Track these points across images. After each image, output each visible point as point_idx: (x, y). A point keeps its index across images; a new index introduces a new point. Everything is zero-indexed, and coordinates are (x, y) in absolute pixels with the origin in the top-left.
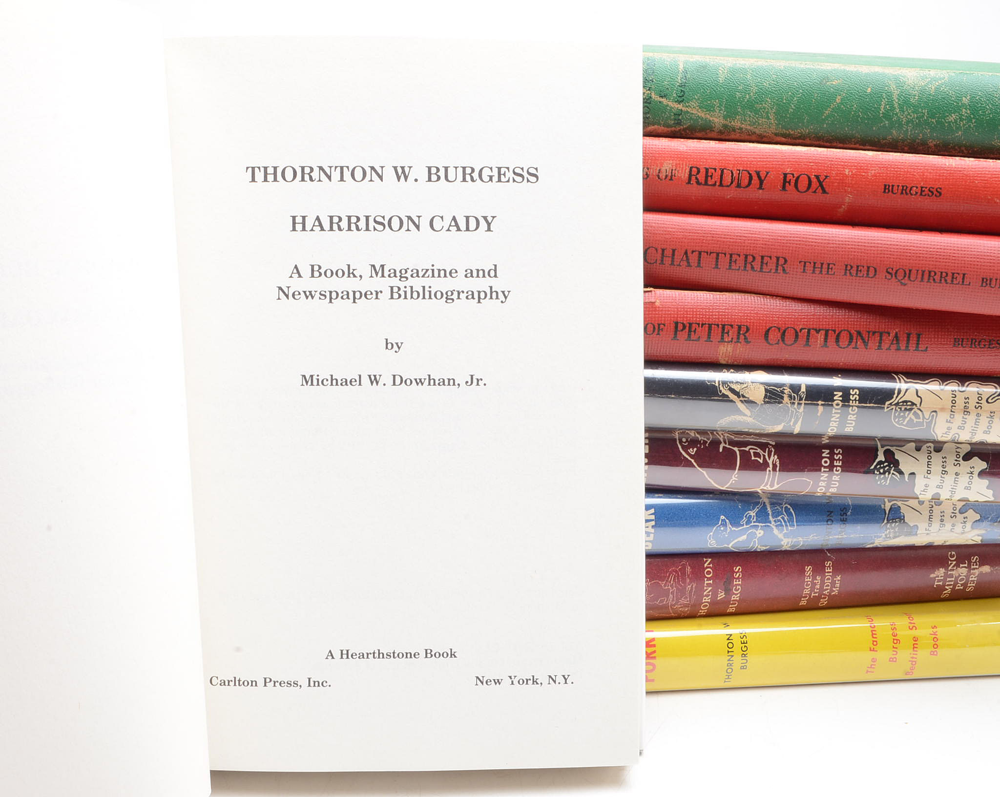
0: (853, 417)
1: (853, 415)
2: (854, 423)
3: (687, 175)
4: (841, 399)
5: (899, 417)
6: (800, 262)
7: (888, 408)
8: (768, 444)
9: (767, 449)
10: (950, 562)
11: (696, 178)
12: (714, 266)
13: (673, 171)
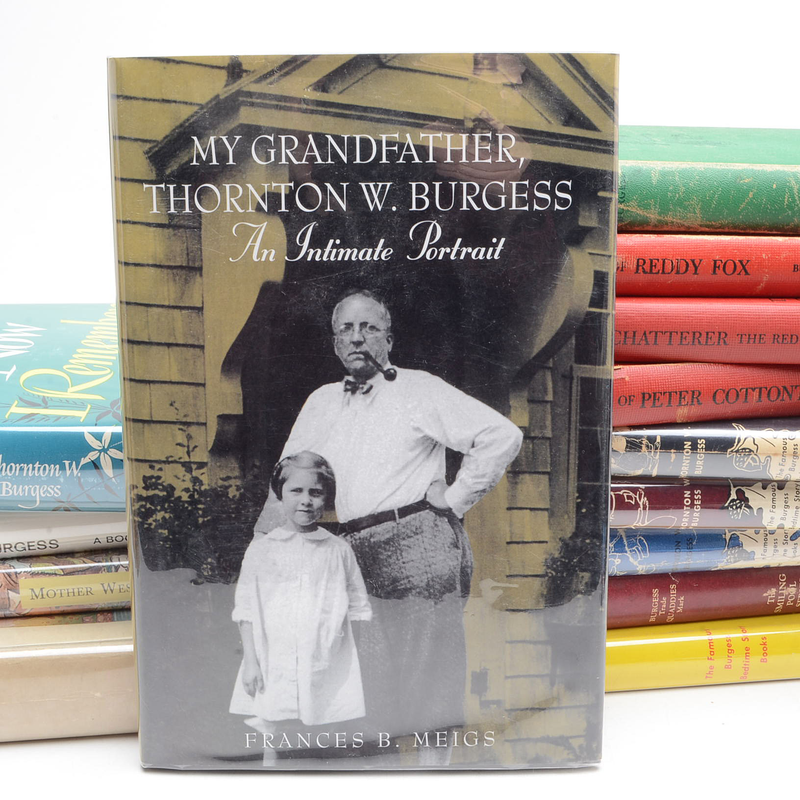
0: (701, 463)
1: (701, 460)
2: (701, 467)
3: (635, 266)
4: (690, 447)
5: (739, 461)
6: (738, 335)
7: (729, 454)
8: (639, 488)
9: (638, 492)
10: (780, 583)
11: (643, 268)
12: (668, 343)
13: (624, 264)
